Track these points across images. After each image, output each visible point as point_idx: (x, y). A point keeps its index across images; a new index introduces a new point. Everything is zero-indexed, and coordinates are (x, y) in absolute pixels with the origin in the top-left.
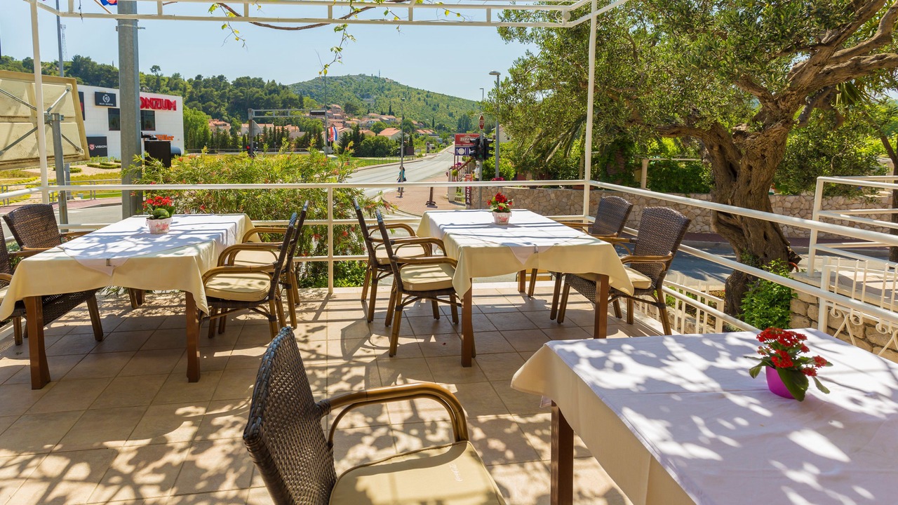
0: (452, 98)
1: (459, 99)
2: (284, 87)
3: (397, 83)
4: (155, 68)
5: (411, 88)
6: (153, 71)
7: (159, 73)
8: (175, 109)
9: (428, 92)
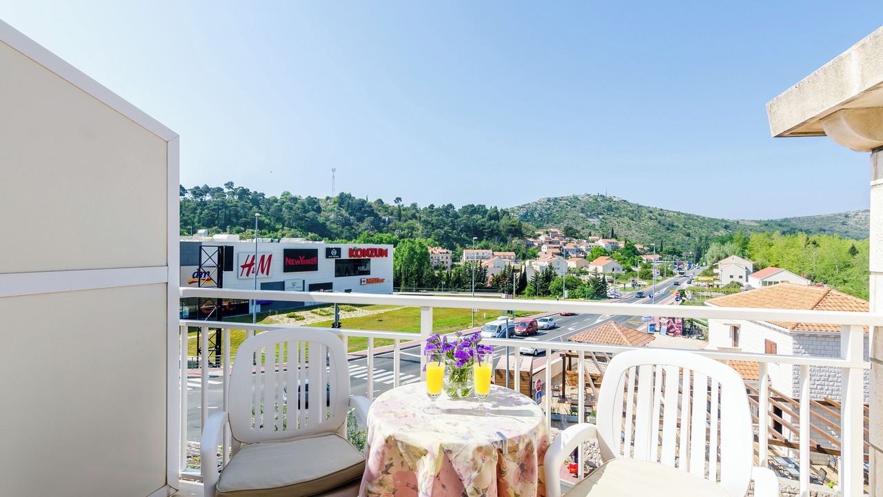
0: (689, 217)
1: (698, 217)
2: (505, 213)
3: (625, 201)
4: (398, 199)
5: (641, 206)
6: (396, 202)
7: (401, 203)
8: (387, 256)
9: (661, 210)
